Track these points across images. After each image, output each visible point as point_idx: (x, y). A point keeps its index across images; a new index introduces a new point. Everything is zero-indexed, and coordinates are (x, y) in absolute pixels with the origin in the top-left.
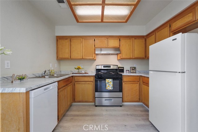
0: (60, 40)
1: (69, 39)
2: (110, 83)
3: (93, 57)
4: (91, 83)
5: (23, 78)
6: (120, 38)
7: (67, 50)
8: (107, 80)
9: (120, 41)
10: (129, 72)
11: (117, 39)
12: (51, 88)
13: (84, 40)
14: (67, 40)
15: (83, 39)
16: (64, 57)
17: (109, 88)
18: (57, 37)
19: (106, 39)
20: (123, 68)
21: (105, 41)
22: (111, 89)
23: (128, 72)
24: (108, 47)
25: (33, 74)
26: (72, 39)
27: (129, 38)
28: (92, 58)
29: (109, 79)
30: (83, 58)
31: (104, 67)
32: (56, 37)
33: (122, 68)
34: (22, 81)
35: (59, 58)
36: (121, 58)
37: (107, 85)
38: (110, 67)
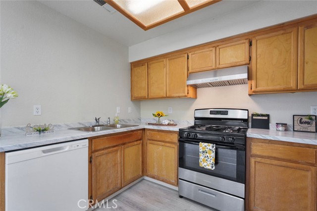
0: (135, 68)
1: (146, 64)
2: (210, 154)
3: (184, 93)
4: (174, 146)
5: (44, 130)
6: (250, 38)
7: (144, 84)
8: (202, 146)
9: (251, 45)
10: (286, 130)
11: (244, 43)
12: (67, 149)
13: (169, 60)
14: (144, 66)
15: (167, 59)
16: (140, 96)
17: (205, 164)
18: (132, 63)
19: (214, 49)
20: (266, 118)
21: (211, 54)
22: (210, 167)
23: (281, 128)
24: (218, 66)
25: (80, 123)
26: (151, 62)
27: (282, 32)
28: (184, 95)
29: (206, 144)
30: (167, 96)
31: (211, 113)
32: (130, 64)
33: (262, 115)
34: (42, 134)
35: (133, 98)
36: (254, 92)
37: (202, 157)
38: (226, 113)
